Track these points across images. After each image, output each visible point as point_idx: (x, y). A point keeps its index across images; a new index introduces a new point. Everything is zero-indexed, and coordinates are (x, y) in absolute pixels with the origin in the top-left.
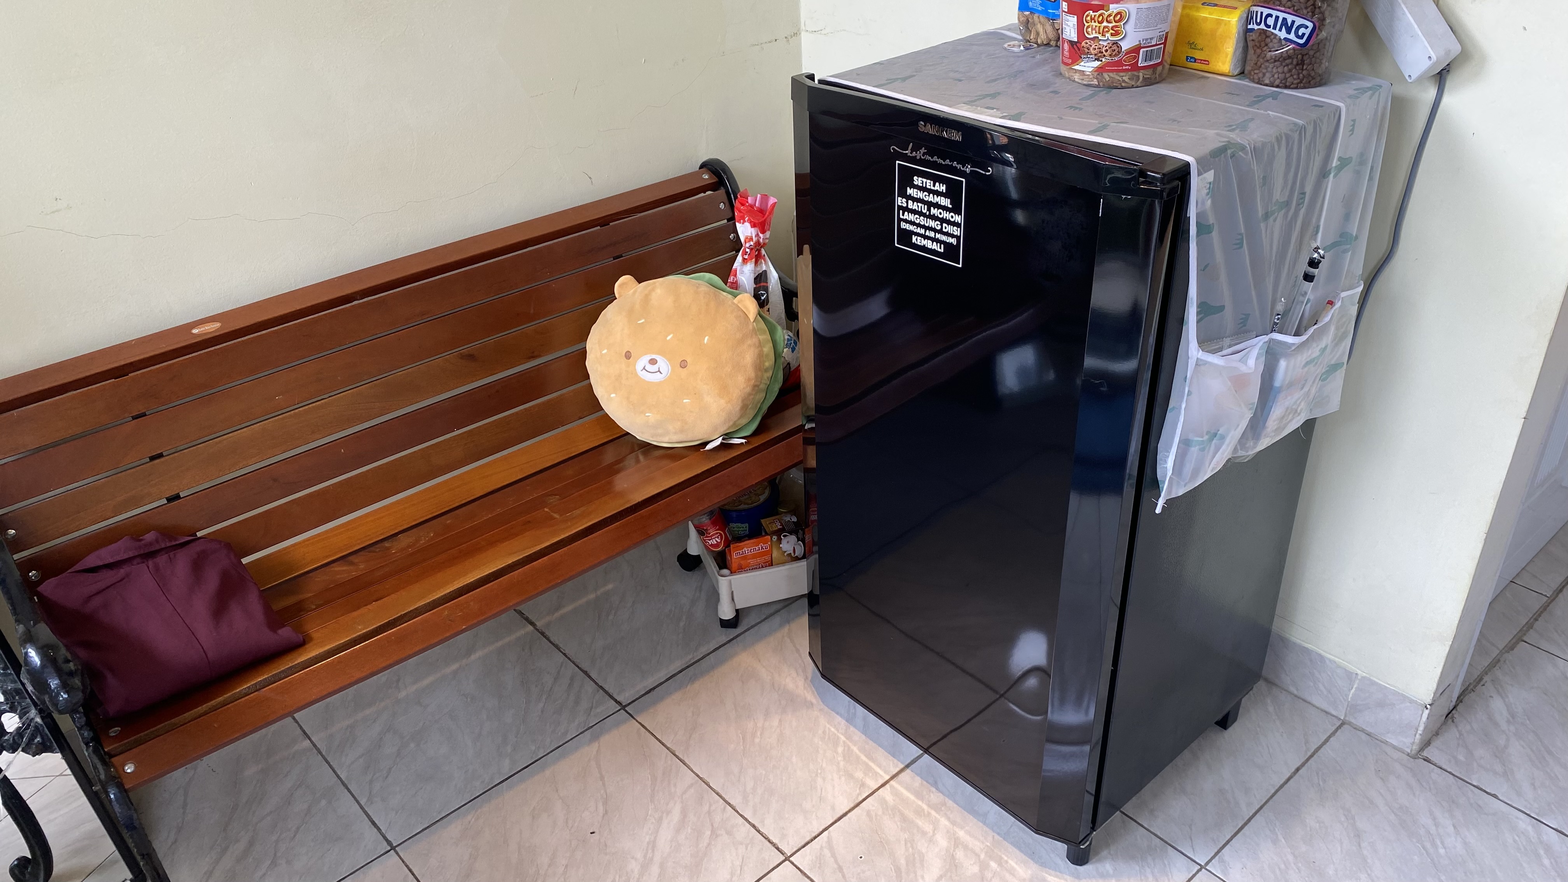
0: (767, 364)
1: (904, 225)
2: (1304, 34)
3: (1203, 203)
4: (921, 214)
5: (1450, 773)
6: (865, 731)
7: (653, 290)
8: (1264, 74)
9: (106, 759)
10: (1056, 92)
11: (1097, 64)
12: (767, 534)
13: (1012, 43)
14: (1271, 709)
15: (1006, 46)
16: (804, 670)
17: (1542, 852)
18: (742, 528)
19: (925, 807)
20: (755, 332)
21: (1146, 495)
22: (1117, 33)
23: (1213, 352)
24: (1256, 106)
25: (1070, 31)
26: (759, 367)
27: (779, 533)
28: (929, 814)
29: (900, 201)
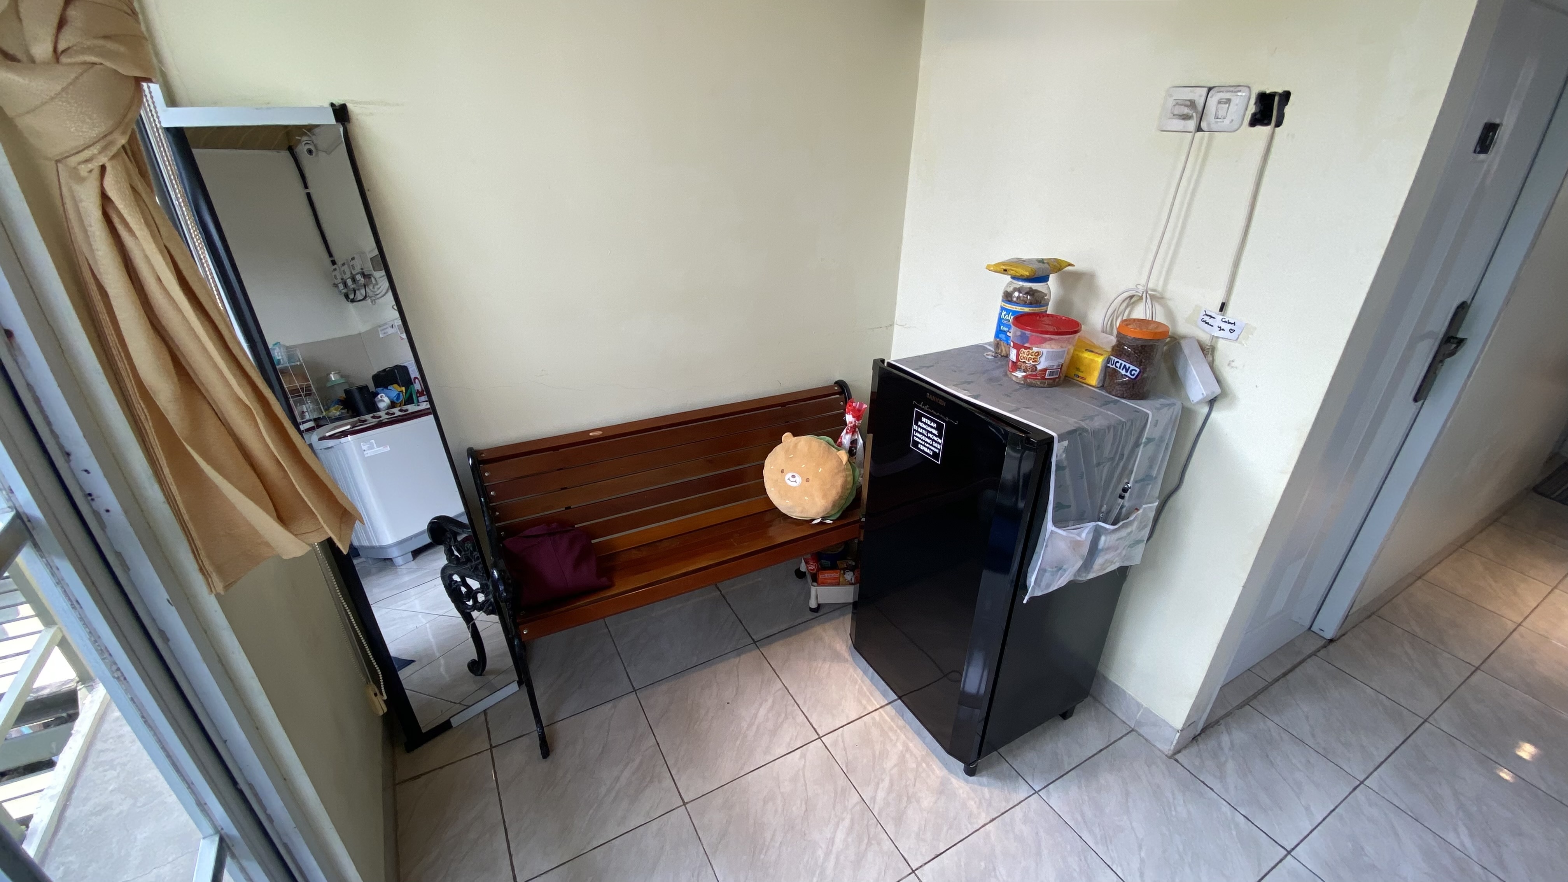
0: (848, 487)
1: (915, 438)
2: (1134, 374)
3: (1061, 456)
4: (924, 435)
5: (1188, 771)
6: (872, 680)
7: (800, 441)
8: (1113, 390)
9: (516, 626)
10: (1001, 385)
11: (1024, 374)
12: (838, 569)
13: (988, 353)
14: (1093, 714)
15: (985, 354)
16: (847, 642)
17: (1232, 827)
18: (827, 563)
19: (895, 726)
20: (845, 470)
21: (1019, 592)
22: (1035, 361)
23: (1059, 528)
24: (1103, 407)
25: (1013, 356)
26: (844, 487)
27: (844, 569)
28: (896, 730)
29: (915, 427)
